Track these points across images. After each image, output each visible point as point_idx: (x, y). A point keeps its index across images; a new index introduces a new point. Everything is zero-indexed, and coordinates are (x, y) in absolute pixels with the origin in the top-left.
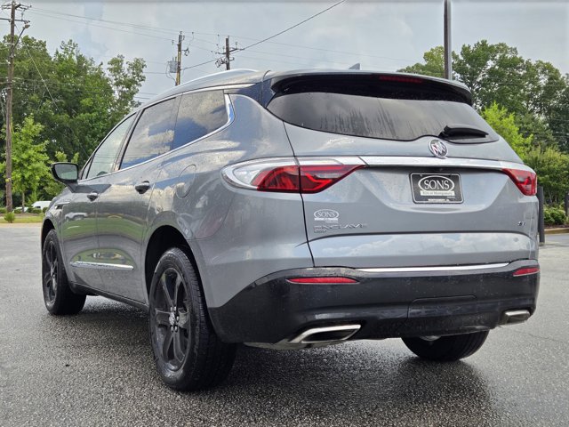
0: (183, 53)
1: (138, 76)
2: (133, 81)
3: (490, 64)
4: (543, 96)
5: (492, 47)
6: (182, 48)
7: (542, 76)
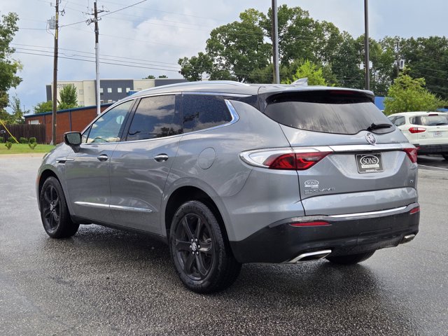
0: (60, 13)
1: (12, 27)
2: (8, 31)
3: (289, 23)
4: (327, 48)
5: (291, 10)
6: (59, 10)
7: (327, 33)
